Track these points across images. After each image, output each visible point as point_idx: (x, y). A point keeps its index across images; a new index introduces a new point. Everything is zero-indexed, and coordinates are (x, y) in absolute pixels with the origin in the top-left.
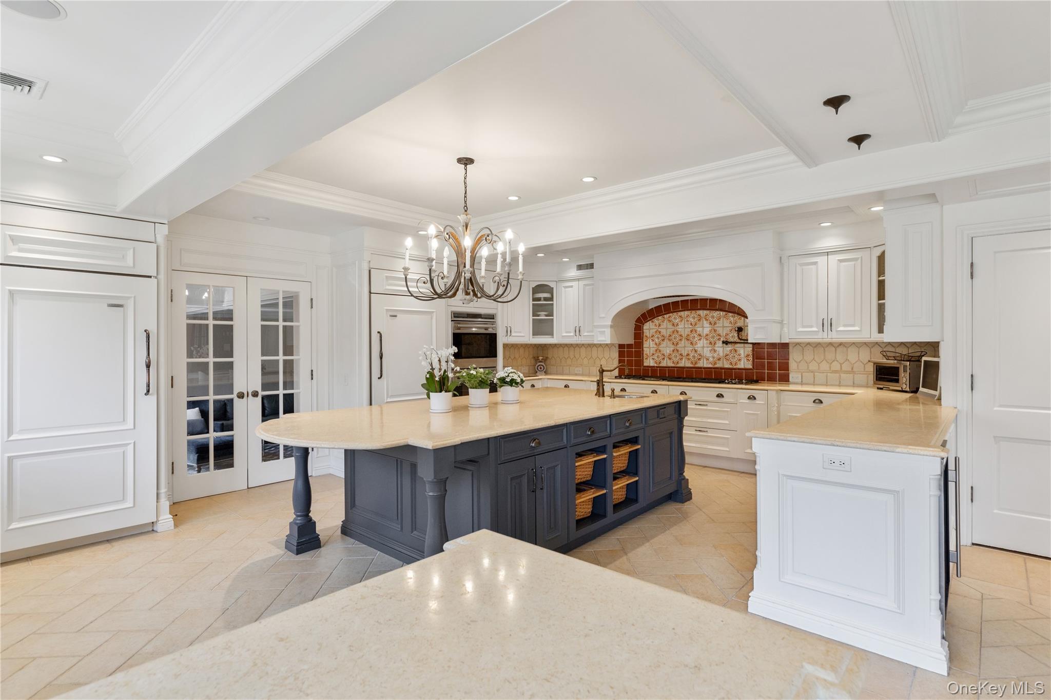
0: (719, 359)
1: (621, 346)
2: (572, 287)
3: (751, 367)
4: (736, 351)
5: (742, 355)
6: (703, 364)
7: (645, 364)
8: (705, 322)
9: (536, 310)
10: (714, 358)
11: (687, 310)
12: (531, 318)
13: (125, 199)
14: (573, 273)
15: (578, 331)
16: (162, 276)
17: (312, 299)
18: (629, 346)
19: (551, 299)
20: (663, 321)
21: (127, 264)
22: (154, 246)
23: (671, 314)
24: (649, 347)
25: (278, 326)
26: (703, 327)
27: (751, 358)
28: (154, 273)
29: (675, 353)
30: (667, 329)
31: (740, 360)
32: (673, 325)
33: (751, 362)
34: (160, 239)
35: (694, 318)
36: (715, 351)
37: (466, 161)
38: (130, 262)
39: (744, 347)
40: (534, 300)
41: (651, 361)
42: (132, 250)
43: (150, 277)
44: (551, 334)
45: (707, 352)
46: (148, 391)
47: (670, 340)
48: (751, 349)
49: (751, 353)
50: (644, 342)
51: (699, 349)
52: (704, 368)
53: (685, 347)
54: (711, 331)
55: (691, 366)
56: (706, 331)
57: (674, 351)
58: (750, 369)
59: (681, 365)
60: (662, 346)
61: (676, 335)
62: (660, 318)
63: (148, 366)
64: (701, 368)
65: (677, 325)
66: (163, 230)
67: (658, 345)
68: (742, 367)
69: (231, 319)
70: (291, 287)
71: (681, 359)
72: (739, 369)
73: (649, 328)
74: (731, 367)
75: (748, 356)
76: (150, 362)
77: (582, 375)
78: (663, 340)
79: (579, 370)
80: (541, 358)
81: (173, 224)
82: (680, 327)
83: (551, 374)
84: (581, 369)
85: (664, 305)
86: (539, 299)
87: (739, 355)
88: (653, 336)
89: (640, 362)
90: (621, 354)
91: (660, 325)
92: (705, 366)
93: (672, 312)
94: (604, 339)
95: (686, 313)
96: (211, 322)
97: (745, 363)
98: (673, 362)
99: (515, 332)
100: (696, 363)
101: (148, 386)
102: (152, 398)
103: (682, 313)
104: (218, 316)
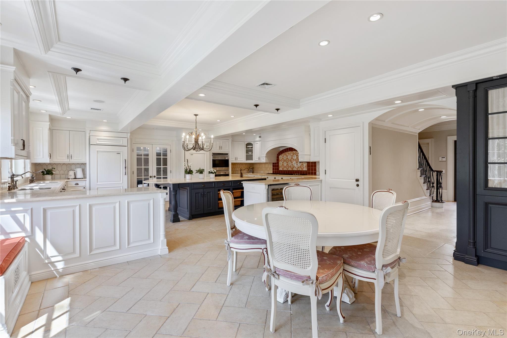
0: (299, 168)
1: (273, 163)
2: (258, 143)
3: (307, 170)
4: (303, 165)
5: (305, 166)
6: (295, 169)
7: (280, 170)
8: (295, 155)
9: (247, 152)
10: (297, 167)
11: (290, 151)
12: (246, 154)
13: (120, 128)
14: (258, 139)
15: (259, 158)
16: (129, 146)
17: (171, 150)
18: (275, 163)
19: (252, 148)
20: (284, 155)
21: (121, 144)
22: (127, 138)
23: (286, 153)
24: (281, 163)
25: (161, 158)
26: (294, 157)
27: (307, 167)
28: (127, 145)
29: (287, 166)
30: (285, 157)
31: (304, 168)
32: (287, 156)
33: (307, 168)
34: (128, 137)
35: (292, 154)
36: (298, 165)
37: (196, 115)
38: (121, 143)
39: (305, 163)
40: (247, 148)
41: (281, 168)
42: (122, 140)
43: (126, 146)
44: (252, 159)
45: (295, 165)
46: (125, 174)
47: (286, 161)
48: (307, 164)
49: (307, 165)
50: (279, 162)
51: (293, 164)
52: (295, 171)
53: (290, 163)
54: (296, 158)
55: (292, 170)
56: (295, 158)
57: (287, 165)
58: (306, 171)
59: (289, 170)
60: (284, 163)
61: (287, 159)
62: (283, 154)
63: (125, 168)
64: (294, 170)
65: (288, 156)
66: (129, 135)
67: (283, 163)
68: (305, 170)
69: (148, 156)
70: (165, 147)
71: (289, 168)
72: (304, 171)
73: (280, 157)
74: (302, 170)
75: (306, 166)
76: (126, 167)
77: (263, 173)
78: (284, 161)
79: (262, 172)
80: (251, 168)
81: (132, 133)
82: (288, 157)
83: (255, 173)
84: (263, 172)
85: (284, 149)
86: (249, 148)
87: (304, 166)
88: (281, 160)
89: (278, 169)
90: (273, 166)
91: (283, 156)
92: (295, 170)
93: (287, 152)
94: (263, 161)
95: (290, 152)
96: (143, 157)
97: (305, 169)
98: (287, 169)
99: (239, 159)
100: (293, 169)
101: (126, 173)
102: (127, 176)
103: (289, 152)
104: (145, 155)
